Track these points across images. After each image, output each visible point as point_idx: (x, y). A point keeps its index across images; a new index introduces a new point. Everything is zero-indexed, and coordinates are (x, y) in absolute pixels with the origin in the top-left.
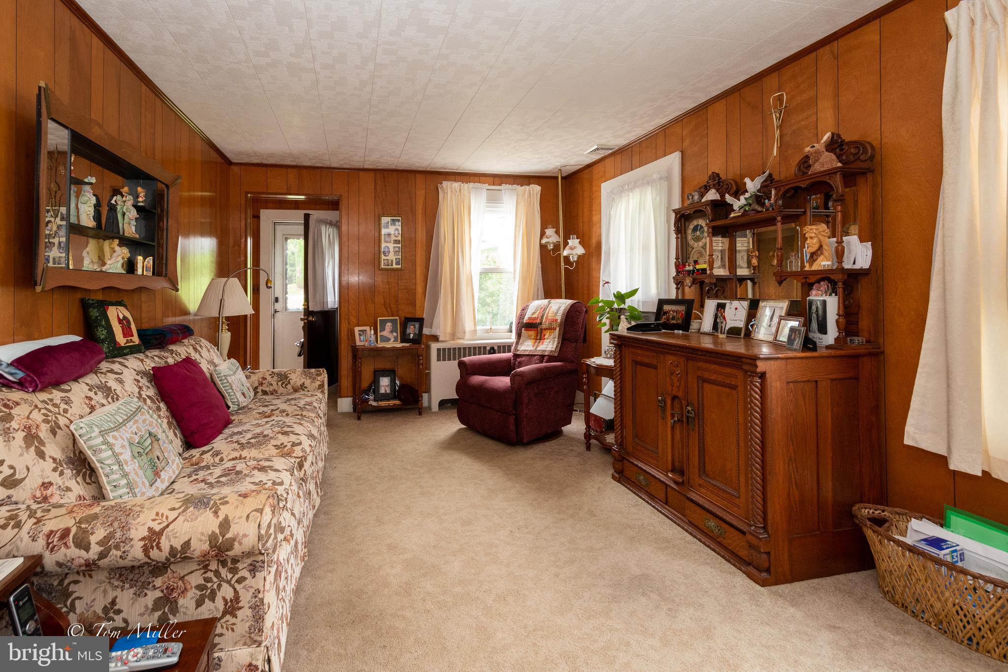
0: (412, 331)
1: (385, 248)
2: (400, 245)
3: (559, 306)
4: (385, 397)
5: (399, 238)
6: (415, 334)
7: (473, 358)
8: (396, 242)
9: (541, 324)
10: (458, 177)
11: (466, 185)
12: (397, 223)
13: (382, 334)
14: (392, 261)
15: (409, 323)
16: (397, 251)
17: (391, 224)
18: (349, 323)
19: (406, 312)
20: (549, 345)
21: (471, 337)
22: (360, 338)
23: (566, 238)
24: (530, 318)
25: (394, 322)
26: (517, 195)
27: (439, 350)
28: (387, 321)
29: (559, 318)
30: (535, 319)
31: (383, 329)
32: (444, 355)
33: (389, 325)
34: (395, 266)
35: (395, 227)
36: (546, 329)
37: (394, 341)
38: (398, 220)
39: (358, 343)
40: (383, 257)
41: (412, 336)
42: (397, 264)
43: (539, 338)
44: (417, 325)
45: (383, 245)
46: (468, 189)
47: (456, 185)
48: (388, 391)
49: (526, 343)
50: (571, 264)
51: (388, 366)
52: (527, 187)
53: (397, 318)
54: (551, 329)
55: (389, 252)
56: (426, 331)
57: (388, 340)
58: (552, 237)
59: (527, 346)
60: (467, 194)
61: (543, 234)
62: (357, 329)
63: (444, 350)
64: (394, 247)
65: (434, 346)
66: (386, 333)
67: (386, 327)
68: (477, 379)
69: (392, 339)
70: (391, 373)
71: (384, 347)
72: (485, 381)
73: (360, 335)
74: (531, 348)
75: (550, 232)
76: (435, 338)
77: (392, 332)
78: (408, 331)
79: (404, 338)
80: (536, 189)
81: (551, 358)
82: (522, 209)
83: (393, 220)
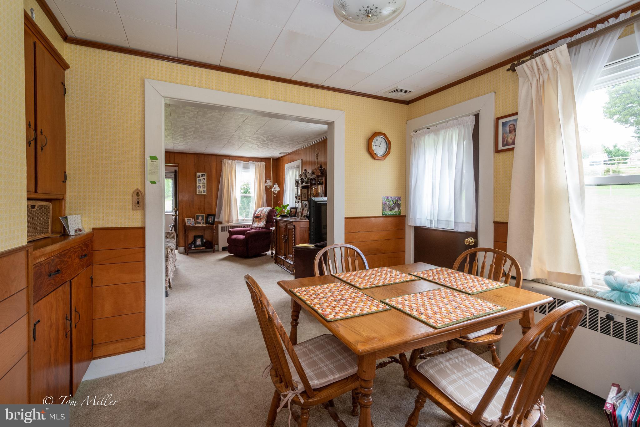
0: (210, 219)
1: (198, 186)
2: (205, 185)
3: (267, 209)
4: (199, 246)
5: (205, 182)
6: (212, 221)
7: (234, 229)
8: (203, 183)
9: (260, 216)
10: (231, 158)
11: (234, 161)
12: (204, 176)
13: (197, 221)
14: (202, 191)
15: (209, 217)
16: (204, 187)
17: (201, 176)
18: (183, 217)
19: (208, 212)
20: (262, 224)
21: (236, 222)
22: (188, 223)
23: (273, 184)
24: (257, 214)
25: (203, 216)
26: (256, 166)
27: (222, 227)
28: (200, 216)
29: (266, 214)
30: (259, 214)
31: (198, 219)
32: (224, 229)
33: (200, 217)
34: (203, 193)
35: (203, 178)
36: (262, 218)
37: (203, 224)
38: (205, 175)
39: (187, 224)
40: (198, 190)
41: (210, 222)
42: (204, 193)
43: (259, 221)
44: (213, 217)
45: (198, 184)
46: (235, 163)
47: (229, 161)
48: (200, 244)
49: (255, 224)
50: (275, 194)
51: (200, 234)
52: (259, 163)
53: (204, 214)
54: (263, 218)
55: (200, 187)
56: (216, 220)
57: (200, 223)
58: (269, 183)
59: (256, 225)
60: (234, 165)
61: (266, 182)
62: (186, 219)
63: (224, 227)
64: (203, 186)
65: (220, 226)
66: (199, 221)
67: (199, 218)
68: (234, 237)
69: (202, 223)
70: (201, 237)
71: (198, 226)
72: (237, 237)
73: (188, 221)
74: (257, 225)
75: (268, 181)
76: (221, 223)
77: (202, 220)
78: (209, 220)
79: (207, 222)
80: (264, 164)
81: (262, 228)
82: (257, 171)
83: (202, 175)
